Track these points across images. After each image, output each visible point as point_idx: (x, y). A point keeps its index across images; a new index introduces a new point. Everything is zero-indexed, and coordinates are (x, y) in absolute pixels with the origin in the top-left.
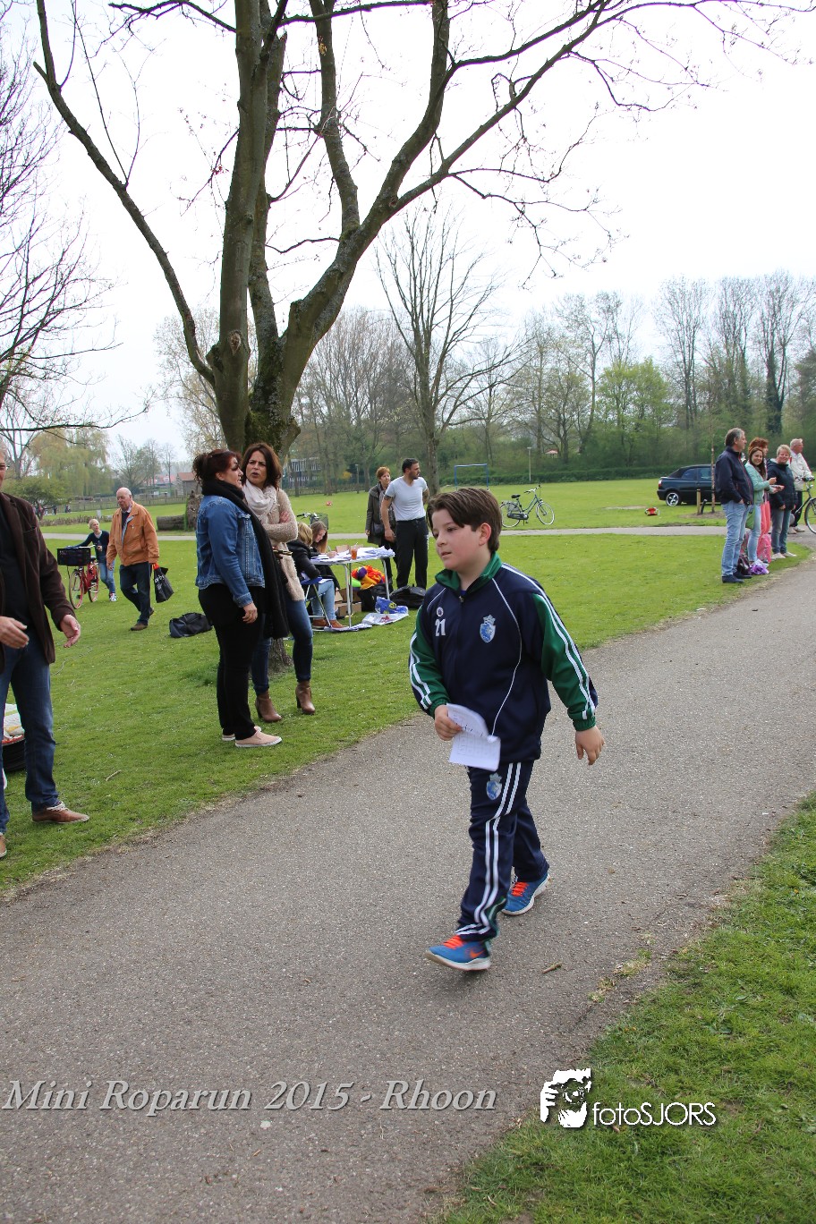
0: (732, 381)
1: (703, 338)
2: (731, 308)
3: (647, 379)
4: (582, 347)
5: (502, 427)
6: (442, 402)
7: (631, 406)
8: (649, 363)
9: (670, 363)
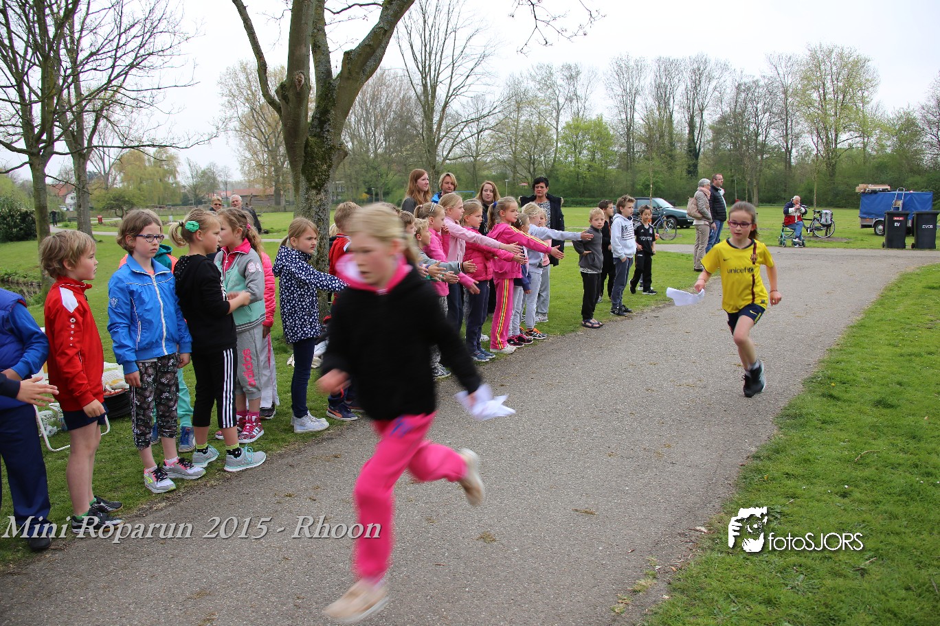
0: (662, 136)
1: (642, 102)
2: (664, 81)
3: (598, 131)
4: (550, 105)
5: (487, 163)
6: (442, 143)
7: (585, 152)
8: (600, 119)
9: (616, 120)
